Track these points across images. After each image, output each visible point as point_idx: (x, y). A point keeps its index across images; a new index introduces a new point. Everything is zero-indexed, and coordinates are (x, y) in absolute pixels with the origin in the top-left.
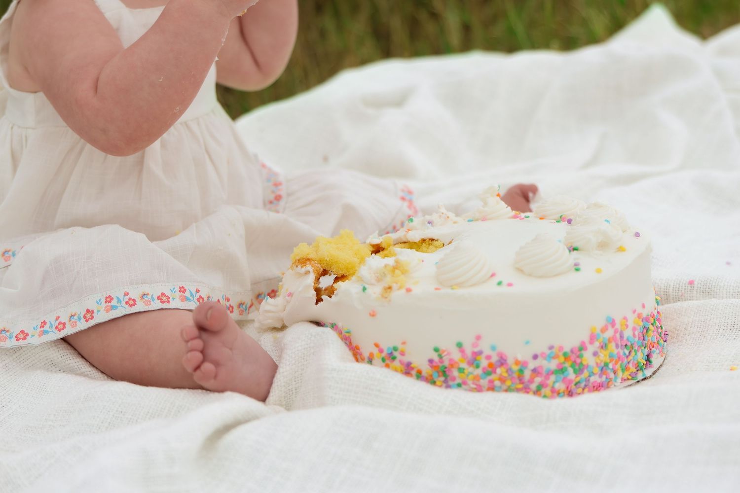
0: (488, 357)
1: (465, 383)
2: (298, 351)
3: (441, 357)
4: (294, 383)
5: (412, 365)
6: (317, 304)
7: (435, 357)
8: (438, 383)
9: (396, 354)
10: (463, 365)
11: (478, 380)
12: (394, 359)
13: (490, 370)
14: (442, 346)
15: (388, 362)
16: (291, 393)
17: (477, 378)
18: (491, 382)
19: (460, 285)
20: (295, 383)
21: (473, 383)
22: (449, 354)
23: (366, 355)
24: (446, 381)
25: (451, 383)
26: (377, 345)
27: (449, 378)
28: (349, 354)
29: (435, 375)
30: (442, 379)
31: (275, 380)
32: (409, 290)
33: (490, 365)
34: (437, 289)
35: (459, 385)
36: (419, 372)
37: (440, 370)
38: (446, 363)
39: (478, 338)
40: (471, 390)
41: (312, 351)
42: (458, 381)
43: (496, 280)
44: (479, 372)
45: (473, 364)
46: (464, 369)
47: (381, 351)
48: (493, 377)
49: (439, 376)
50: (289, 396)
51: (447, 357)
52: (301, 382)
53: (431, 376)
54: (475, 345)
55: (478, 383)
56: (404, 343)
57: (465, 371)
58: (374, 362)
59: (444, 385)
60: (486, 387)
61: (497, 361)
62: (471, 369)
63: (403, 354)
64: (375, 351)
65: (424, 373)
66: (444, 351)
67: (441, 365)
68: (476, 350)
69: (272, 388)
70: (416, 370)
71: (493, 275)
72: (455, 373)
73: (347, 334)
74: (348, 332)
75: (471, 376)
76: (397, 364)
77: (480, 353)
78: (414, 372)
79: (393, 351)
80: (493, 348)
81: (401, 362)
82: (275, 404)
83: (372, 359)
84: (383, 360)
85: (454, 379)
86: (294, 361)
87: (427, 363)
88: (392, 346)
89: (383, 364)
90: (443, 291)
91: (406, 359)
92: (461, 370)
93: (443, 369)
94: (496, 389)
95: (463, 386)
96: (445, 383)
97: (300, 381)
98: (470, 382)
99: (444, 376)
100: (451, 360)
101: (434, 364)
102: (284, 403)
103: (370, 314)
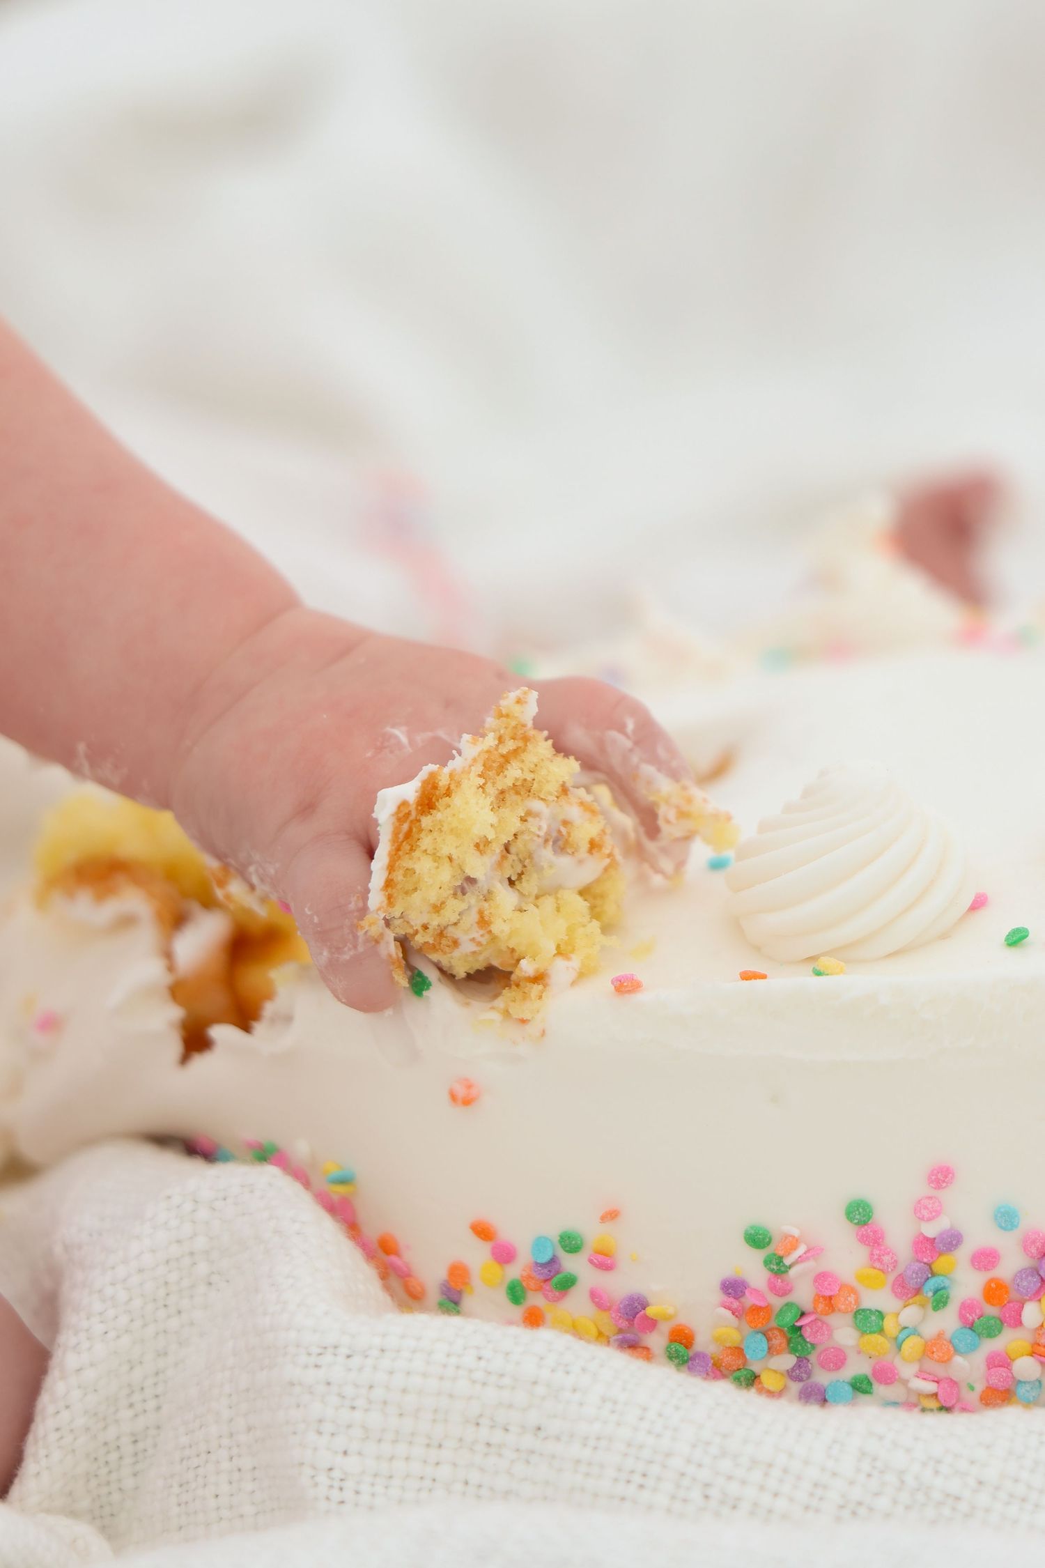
0: (984, 1259)
1: (885, 1374)
2: (141, 1271)
3: (778, 1268)
4: (126, 1414)
5: (650, 1311)
6: (185, 1058)
7: (754, 1270)
8: (768, 1380)
9: (574, 1264)
10: (879, 1298)
11: (946, 1361)
12: (569, 1283)
13: (992, 1311)
14: (783, 1222)
15: (536, 1300)
16: (113, 1456)
17: (937, 1349)
18: (999, 1362)
19: (847, 953)
20: (130, 1413)
21: (922, 1375)
22: (813, 1252)
23: (431, 1274)
24: (799, 1372)
25: (822, 1378)
26: (483, 1231)
27: (813, 1358)
28: (365, 1276)
29: (756, 1347)
30: (788, 1361)
31: (45, 1402)
32: (625, 986)
33: (994, 1291)
34: (747, 976)
35: (860, 1387)
36: (682, 1339)
37: (774, 1323)
38: (804, 1294)
39: (941, 1177)
40: (914, 1403)
41: (203, 1268)
42: (857, 1367)
43: (996, 923)
44: (947, 1322)
45: (918, 1291)
46: (881, 1315)
47: (504, 1255)
48: (1008, 1340)
49: (771, 1351)
50: (104, 1471)
51: (810, 1264)
52: (158, 1408)
53: (738, 1351)
54: (925, 1209)
55: (940, 1371)
56: (611, 1216)
57: (889, 1325)
58: (468, 1302)
59: (795, 1387)
60: (980, 1387)
61: (1021, 1274)
62: (910, 1314)
63: (604, 1262)
64: (477, 1256)
65: (703, 1343)
66: (793, 1243)
67: (776, 1302)
68: (931, 1230)
69: (30, 1438)
70: (665, 1328)
71: (978, 904)
72: (843, 1333)
73: (341, 1189)
74: (343, 1181)
75: (912, 1345)
76: (577, 1304)
77: (952, 1241)
78: (657, 1341)
79: (562, 1254)
80: (1005, 1219)
81: (596, 1297)
82: (48, 1511)
83: (460, 1293)
84: (516, 1293)
85: (837, 1360)
86: (124, 1319)
87: (717, 1296)
88: (553, 1231)
89: (517, 1312)
90: (782, 982)
91: (620, 1285)
92: (868, 1320)
93: (789, 1318)
94: (1022, 1391)
95: (880, 1389)
96: (798, 1379)
97: (152, 1404)
98: (907, 1370)
99: (792, 1351)
100: (822, 1278)
101: (749, 1300)
102: (85, 1504)
103: (453, 1097)
